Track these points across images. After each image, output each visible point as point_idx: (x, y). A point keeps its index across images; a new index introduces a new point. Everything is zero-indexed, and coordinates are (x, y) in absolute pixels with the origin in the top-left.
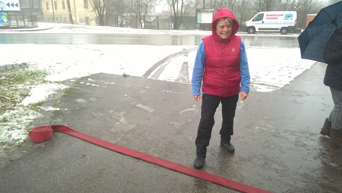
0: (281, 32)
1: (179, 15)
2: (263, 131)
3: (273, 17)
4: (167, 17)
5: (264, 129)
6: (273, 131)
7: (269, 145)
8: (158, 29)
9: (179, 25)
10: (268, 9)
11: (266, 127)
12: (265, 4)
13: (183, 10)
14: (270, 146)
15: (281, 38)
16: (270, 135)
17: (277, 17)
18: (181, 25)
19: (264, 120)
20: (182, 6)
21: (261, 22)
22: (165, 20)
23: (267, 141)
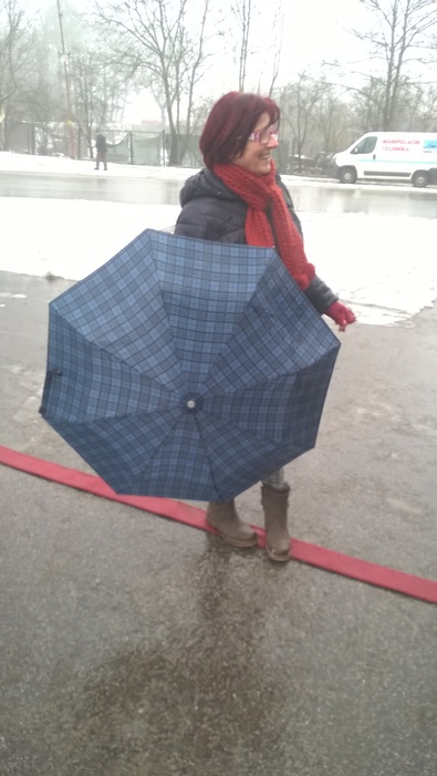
0: (414, 182)
1: (183, 132)
2: (374, 419)
3: (399, 145)
4: (153, 136)
5: (376, 414)
6: (396, 418)
7: (387, 453)
8: (132, 163)
9: (182, 156)
10: (387, 126)
11: (379, 408)
12: (381, 115)
13: (192, 120)
14: (389, 456)
15: (412, 196)
16: (389, 429)
17: (405, 146)
18: (187, 155)
19: (375, 392)
20: (189, 111)
21: (370, 155)
22: (150, 142)
23: (381, 445)
